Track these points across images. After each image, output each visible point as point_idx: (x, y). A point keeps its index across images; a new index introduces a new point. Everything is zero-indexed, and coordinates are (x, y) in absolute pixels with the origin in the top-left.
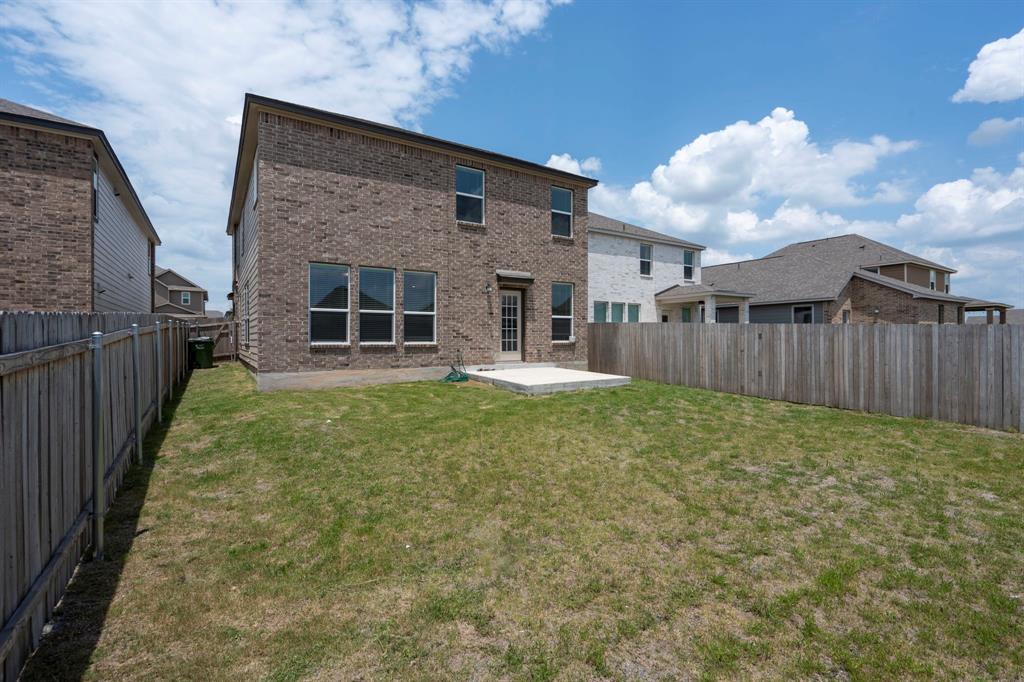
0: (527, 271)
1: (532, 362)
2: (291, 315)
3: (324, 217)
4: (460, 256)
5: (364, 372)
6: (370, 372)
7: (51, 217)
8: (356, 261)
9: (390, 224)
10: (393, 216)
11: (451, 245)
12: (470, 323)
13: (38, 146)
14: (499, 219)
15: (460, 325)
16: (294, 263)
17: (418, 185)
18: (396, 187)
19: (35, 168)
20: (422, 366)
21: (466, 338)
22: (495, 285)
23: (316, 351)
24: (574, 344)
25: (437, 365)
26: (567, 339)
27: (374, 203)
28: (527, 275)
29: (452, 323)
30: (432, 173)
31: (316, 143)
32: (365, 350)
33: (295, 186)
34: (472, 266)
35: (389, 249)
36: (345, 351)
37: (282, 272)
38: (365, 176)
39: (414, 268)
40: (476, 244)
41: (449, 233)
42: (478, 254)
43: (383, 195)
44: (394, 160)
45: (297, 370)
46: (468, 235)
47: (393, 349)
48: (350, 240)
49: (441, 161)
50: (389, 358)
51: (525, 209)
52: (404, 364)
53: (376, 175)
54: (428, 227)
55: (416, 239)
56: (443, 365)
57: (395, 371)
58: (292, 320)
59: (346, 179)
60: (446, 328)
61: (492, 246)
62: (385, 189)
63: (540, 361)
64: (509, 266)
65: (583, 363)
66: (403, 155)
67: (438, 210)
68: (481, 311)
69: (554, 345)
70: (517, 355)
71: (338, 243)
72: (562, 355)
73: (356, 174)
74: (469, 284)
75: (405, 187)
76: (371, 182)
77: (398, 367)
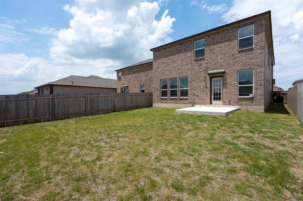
0: (223, 69)
1: (225, 105)
2: (157, 91)
3: (163, 69)
4: (195, 70)
5: (170, 104)
6: (171, 105)
7: (149, 77)
8: (168, 77)
9: (176, 66)
10: (176, 64)
11: (192, 67)
12: (199, 91)
13: (148, 67)
14: (210, 53)
15: (195, 92)
16: (158, 80)
17: (183, 53)
18: (177, 56)
19: (148, 70)
20: (184, 104)
21: (197, 96)
22: (208, 77)
23: (162, 99)
24: (252, 98)
25: (188, 104)
26: (249, 96)
27: (172, 62)
28: (223, 70)
29: (192, 91)
30: (186, 48)
31: (161, 53)
32: (171, 99)
33: (158, 64)
34: (199, 72)
35: (175, 73)
36: (166, 99)
37: (156, 83)
38: (170, 56)
39: (182, 76)
40: (201, 64)
41: (192, 63)
42: (202, 68)
43: (174, 59)
44: (177, 49)
45: (158, 103)
46: (198, 62)
47: (176, 99)
48: (167, 73)
49: (189, 43)
50: (175, 101)
51: (222, 45)
52: (179, 103)
53: (173, 55)
54: (185, 64)
55: (182, 68)
56: (190, 104)
57: (177, 105)
58: (158, 93)
59: (167, 58)
60: (190, 93)
61: (207, 63)
62: (174, 57)
63: (230, 105)
64: (214, 69)
65: (262, 107)
66: (179, 46)
67: (188, 58)
68: (202, 86)
69: (239, 99)
70: (220, 102)
71: (165, 74)
72: (244, 103)
73: (168, 56)
74: (198, 78)
75: (179, 55)
76: (171, 57)
77: (177, 104)
